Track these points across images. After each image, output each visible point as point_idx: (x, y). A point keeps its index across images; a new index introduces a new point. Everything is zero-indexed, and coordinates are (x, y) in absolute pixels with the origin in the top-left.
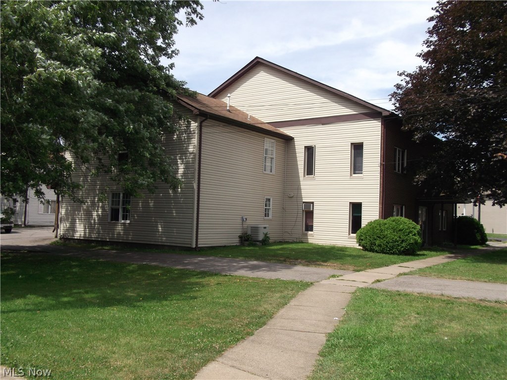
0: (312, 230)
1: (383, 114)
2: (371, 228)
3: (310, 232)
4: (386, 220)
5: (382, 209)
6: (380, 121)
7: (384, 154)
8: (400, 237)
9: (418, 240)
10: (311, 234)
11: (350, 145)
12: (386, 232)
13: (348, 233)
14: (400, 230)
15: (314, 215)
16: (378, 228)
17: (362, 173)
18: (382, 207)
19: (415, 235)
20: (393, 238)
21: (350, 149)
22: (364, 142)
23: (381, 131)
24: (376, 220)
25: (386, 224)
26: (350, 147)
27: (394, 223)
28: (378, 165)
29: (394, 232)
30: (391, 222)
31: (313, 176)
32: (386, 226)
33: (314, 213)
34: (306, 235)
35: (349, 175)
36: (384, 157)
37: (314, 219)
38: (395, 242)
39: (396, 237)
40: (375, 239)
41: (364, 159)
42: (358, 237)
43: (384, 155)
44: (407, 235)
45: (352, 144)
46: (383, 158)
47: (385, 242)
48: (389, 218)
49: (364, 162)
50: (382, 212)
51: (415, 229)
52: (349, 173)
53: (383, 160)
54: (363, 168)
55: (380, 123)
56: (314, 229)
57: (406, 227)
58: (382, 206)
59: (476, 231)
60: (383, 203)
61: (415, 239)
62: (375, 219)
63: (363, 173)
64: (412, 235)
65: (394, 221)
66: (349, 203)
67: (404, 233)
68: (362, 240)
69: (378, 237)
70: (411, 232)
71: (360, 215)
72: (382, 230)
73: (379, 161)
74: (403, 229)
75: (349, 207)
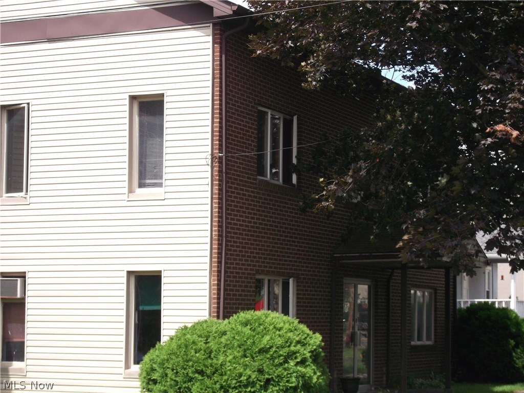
0: (21, 357)
1: (217, 13)
2: (179, 347)
3: (16, 365)
4: (226, 321)
5: (219, 290)
6: (210, 31)
7: (221, 127)
8: (261, 371)
9: (310, 378)
10: (20, 370)
11: (127, 102)
12: (221, 358)
13: (123, 364)
14: (263, 351)
15: (27, 312)
16: (201, 345)
17: (160, 185)
18: (219, 285)
19: (303, 362)
20: (240, 375)
21: (127, 114)
22: (167, 93)
23: (214, 60)
24: (199, 323)
25: (224, 333)
26: (127, 108)
27: (247, 330)
28: (204, 162)
29: (245, 356)
30: (240, 328)
31: (22, 194)
32: (223, 340)
33: (27, 306)
34: (5, 371)
35: (126, 190)
36: (221, 136)
37: (27, 325)
38: (246, 386)
39: (248, 372)
40: (191, 380)
41: (165, 144)
42: (144, 374)
43: (220, 132)
44: (281, 364)
45: (133, 98)
46: (220, 140)
47: (218, 386)
48: (235, 316)
49: (165, 151)
50: (219, 299)
51: (304, 345)
52: (126, 184)
53: (221, 145)
54: (165, 170)
55: (210, 39)
56: (27, 356)
57: (279, 341)
58: (219, 280)
59: (512, 342)
60: (219, 272)
61: (303, 376)
62: (196, 320)
63: (165, 183)
64: (297, 364)
65: (246, 324)
66: (125, 274)
67: (272, 358)
68: (155, 382)
69: (197, 372)
70: (291, 355)
71: (155, 308)
72: (211, 352)
73: (209, 149)
74: (271, 347)
75: (124, 287)
